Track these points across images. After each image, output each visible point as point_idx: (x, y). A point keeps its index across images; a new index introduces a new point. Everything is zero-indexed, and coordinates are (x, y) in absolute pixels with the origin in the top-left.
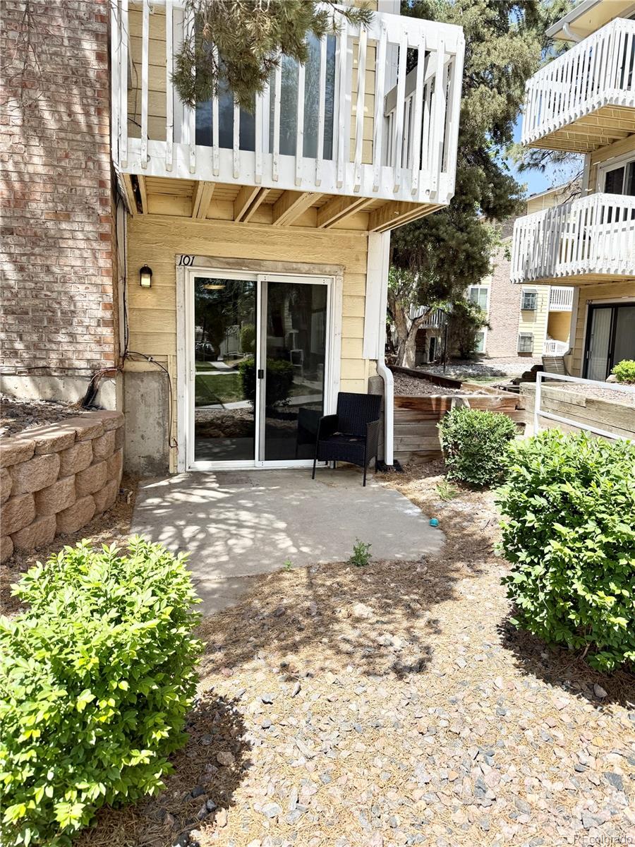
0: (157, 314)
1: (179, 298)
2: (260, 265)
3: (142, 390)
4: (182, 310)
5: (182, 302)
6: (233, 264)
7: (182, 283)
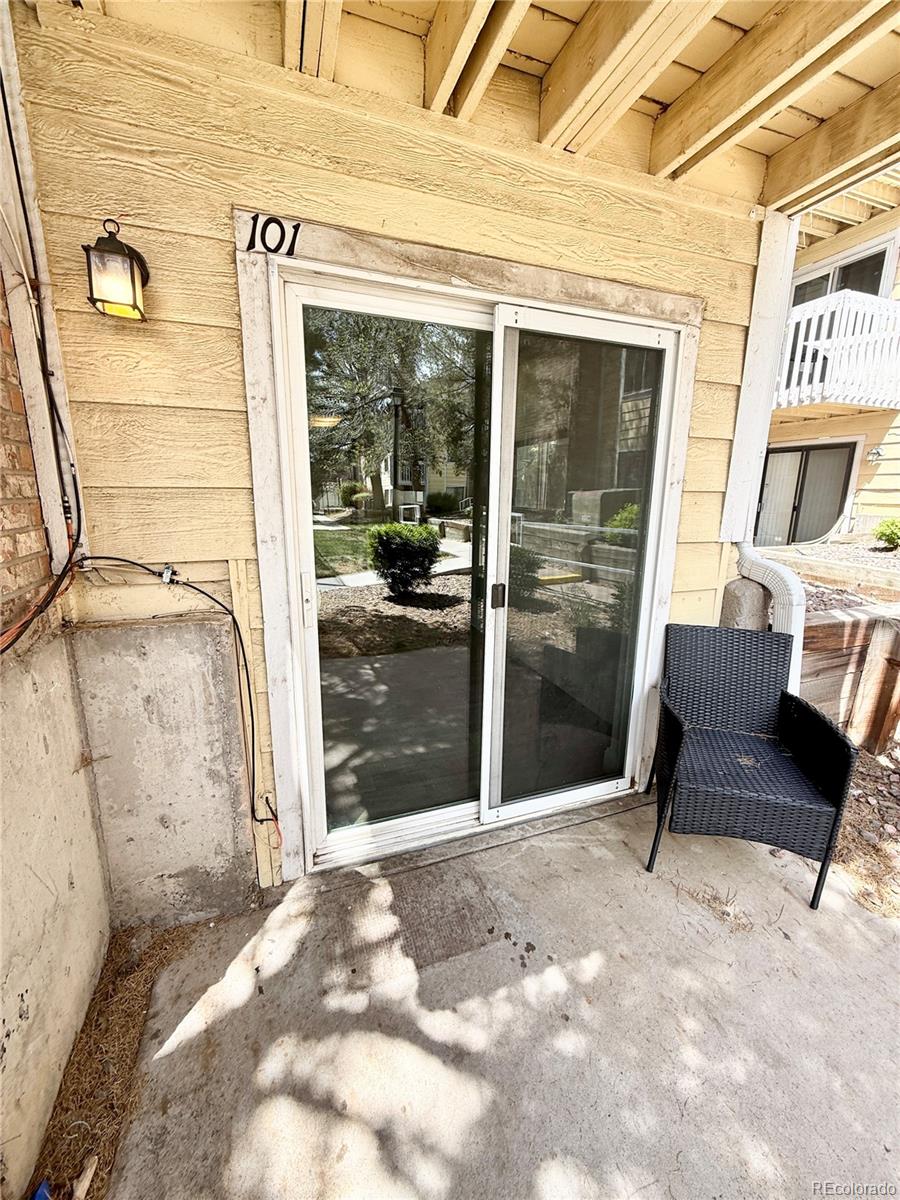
0: (179, 423)
1: (256, 370)
2: (502, 277)
3: (147, 685)
4: (267, 411)
5: (266, 382)
6: (425, 263)
7: (260, 317)
